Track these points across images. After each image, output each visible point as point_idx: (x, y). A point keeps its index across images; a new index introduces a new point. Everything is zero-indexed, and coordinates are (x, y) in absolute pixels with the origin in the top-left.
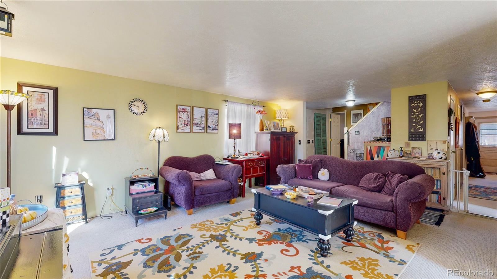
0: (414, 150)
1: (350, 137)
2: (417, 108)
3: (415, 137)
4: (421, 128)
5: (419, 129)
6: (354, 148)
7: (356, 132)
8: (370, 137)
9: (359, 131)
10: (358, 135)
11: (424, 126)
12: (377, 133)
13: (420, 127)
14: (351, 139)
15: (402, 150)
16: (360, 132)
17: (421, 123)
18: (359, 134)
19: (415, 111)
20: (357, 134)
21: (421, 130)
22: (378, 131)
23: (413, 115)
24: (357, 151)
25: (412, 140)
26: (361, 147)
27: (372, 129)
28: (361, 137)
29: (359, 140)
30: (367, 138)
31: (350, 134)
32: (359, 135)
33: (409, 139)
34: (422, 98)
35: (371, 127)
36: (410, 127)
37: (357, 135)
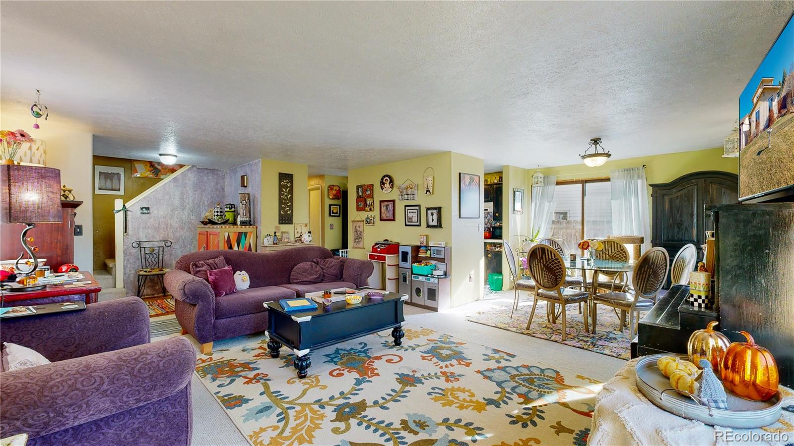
0: (284, 234)
1: (129, 218)
2: (286, 187)
3: (285, 220)
4: (289, 210)
5: (287, 211)
6: (138, 239)
7: (144, 209)
8: (170, 219)
9: (148, 209)
10: (147, 215)
11: (291, 208)
12: (181, 213)
13: (288, 208)
14: (131, 221)
15: (275, 235)
16: (151, 210)
17: (289, 204)
18: (148, 213)
19: (284, 190)
20: (146, 213)
21: (289, 213)
22: (183, 209)
23: (283, 195)
24: (145, 243)
25: (282, 223)
26: (154, 236)
27: (173, 206)
28: (152, 219)
29: (149, 225)
30: (164, 220)
31: (128, 213)
32: (149, 215)
33: (279, 222)
34: (290, 177)
35: (172, 203)
36: (280, 208)
37: (144, 215)
